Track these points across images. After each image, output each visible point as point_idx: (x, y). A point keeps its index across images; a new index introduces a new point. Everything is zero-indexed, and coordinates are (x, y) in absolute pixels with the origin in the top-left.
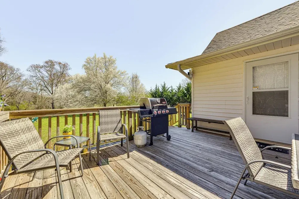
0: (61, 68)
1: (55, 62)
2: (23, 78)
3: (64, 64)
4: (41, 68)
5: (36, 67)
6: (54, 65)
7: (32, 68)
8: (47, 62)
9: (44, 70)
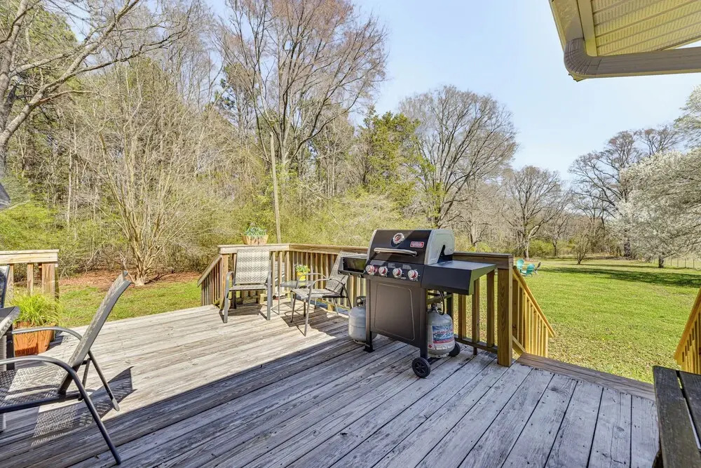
0: (652, 143)
1: (635, 134)
2: (565, 188)
3: (665, 130)
4: (598, 158)
5: (587, 160)
6: (631, 142)
7: (579, 164)
8: (613, 141)
9: (605, 161)
